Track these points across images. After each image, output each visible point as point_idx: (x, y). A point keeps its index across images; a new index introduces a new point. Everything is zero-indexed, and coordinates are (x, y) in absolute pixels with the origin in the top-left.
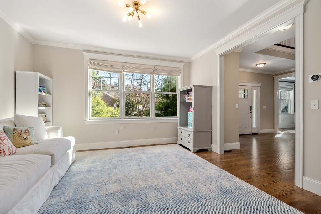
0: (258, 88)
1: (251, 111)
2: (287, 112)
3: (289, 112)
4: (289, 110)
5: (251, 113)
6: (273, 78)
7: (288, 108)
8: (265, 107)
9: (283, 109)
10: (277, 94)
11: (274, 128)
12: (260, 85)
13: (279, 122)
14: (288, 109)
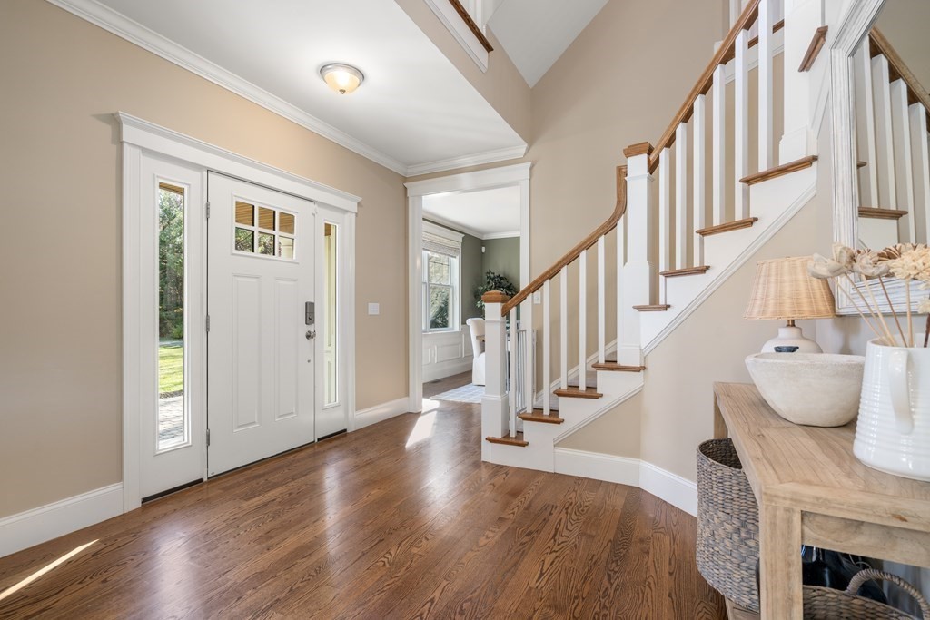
0: (347, 215)
1: (311, 328)
2: (445, 324)
3: (450, 324)
4: (450, 318)
5: (308, 336)
6: (406, 188)
7: (447, 312)
8: (374, 309)
9: (436, 317)
10: (418, 262)
11: (407, 394)
12: (353, 207)
13: (424, 363)
14: (447, 315)
